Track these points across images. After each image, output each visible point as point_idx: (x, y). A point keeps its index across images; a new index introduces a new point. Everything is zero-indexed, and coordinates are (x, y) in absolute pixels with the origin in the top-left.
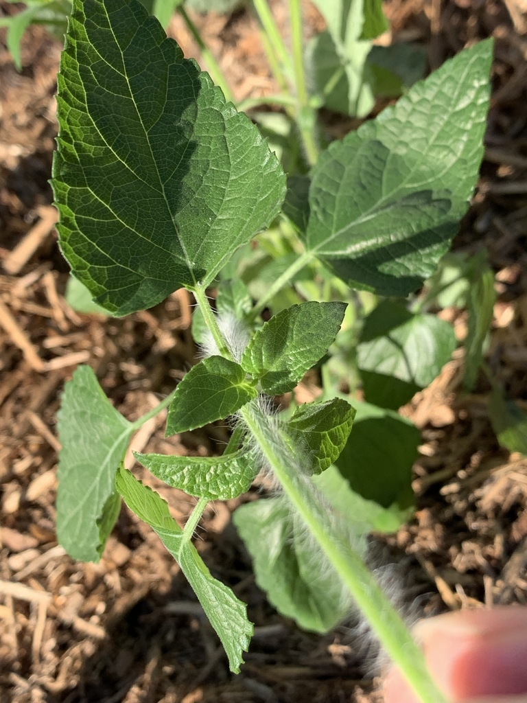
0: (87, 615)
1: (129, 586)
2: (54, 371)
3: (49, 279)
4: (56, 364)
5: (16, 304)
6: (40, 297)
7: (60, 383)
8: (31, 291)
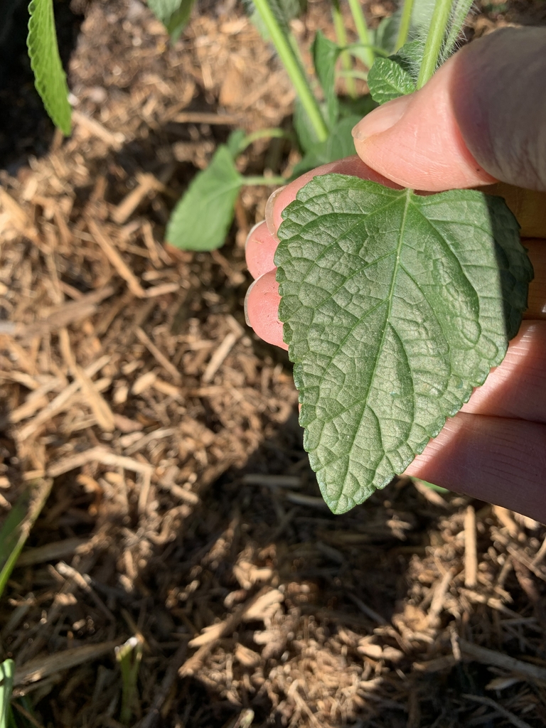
0: (181, 483)
2: (152, 298)
3: (147, 229)
4: (154, 292)
5: (123, 246)
6: (140, 242)
7: (156, 307)
8: (135, 237)
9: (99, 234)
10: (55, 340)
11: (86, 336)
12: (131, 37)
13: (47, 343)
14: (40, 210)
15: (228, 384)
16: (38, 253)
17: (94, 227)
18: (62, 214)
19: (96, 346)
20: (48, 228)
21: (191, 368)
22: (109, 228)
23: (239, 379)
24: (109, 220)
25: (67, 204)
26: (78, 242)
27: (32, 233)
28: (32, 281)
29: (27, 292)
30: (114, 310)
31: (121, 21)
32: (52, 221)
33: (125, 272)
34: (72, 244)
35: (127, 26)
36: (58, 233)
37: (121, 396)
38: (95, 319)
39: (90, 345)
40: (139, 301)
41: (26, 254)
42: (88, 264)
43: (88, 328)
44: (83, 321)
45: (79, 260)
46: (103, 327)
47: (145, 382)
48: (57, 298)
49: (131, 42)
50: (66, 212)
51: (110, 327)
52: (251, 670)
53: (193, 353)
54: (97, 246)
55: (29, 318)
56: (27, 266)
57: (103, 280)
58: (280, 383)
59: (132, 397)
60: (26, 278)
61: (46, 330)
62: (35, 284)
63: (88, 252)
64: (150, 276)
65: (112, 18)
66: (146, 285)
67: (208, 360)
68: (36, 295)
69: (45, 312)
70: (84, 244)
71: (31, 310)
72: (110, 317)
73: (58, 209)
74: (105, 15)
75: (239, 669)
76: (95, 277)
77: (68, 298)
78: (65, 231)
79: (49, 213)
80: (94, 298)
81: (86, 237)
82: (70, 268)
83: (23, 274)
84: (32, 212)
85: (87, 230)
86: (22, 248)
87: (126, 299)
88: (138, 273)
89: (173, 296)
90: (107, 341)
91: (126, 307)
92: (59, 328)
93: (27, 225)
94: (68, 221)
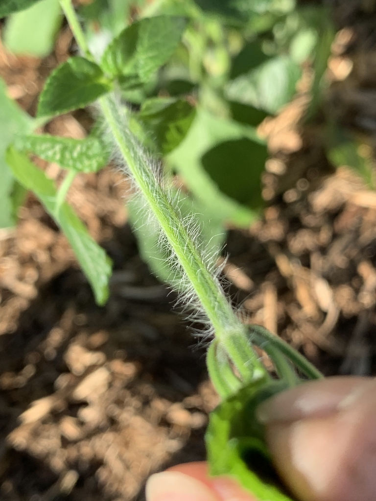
0: (21, 278)
1: (53, 260)
52: (75, 442)
75: (65, 442)
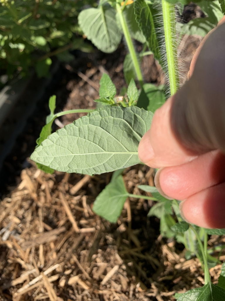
2: (83, 233)
3: (84, 199)
4: (83, 230)
5: (73, 206)
6: (80, 204)
7: (84, 238)
8: (78, 202)
9: (63, 199)
10: (37, 249)
11: (51, 250)
12: (88, 102)
13: (33, 251)
14: (40, 185)
15: (112, 289)
16: (36, 205)
17: (61, 196)
18: (49, 188)
19: (55, 256)
20: (42, 194)
21: (96, 276)
22: (68, 197)
23: (118, 288)
24: (68, 192)
25: (51, 184)
26: (53, 202)
27: (34, 196)
28: (31, 220)
29: (28, 225)
30: (65, 239)
31: (85, 96)
32: (44, 191)
33: (72, 219)
34: (51, 202)
35: (88, 98)
36: (45, 197)
37: (62, 283)
38: (56, 242)
39: (52, 255)
40: (77, 234)
41: (31, 205)
42: (56, 213)
43: (52, 245)
44: (50, 242)
45: (53, 211)
46: (59, 247)
47: (74, 280)
48: (41, 230)
49: (88, 105)
50: (50, 188)
51: (62, 247)
53: (98, 268)
54: (61, 205)
55: (27, 237)
56: (30, 212)
57: (62, 222)
58: (139, 292)
59: (67, 286)
60: (29, 218)
61: (34, 245)
62: (32, 221)
63: (57, 207)
64: (83, 222)
65: (82, 94)
66: (80, 226)
67: (105, 273)
68: (32, 226)
69: (34, 236)
70: (56, 203)
71: (29, 234)
72: (62, 242)
73: (47, 186)
74: (80, 92)
76: (58, 220)
77: (46, 230)
78: (49, 196)
79: (43, 187)
80: (57, 232)
81: (57, 200)
82: (49, 215)
83: (28, 216)
84: (36, 185)
85: (58, 197)
86: (29, 202)
87: (70, 233)
88: (78, 219)
89: (92, 234)
90: (59, 254)
91: (70, 237)
92: (39, 245)
93: (33, 192)
94: (51, 191)
